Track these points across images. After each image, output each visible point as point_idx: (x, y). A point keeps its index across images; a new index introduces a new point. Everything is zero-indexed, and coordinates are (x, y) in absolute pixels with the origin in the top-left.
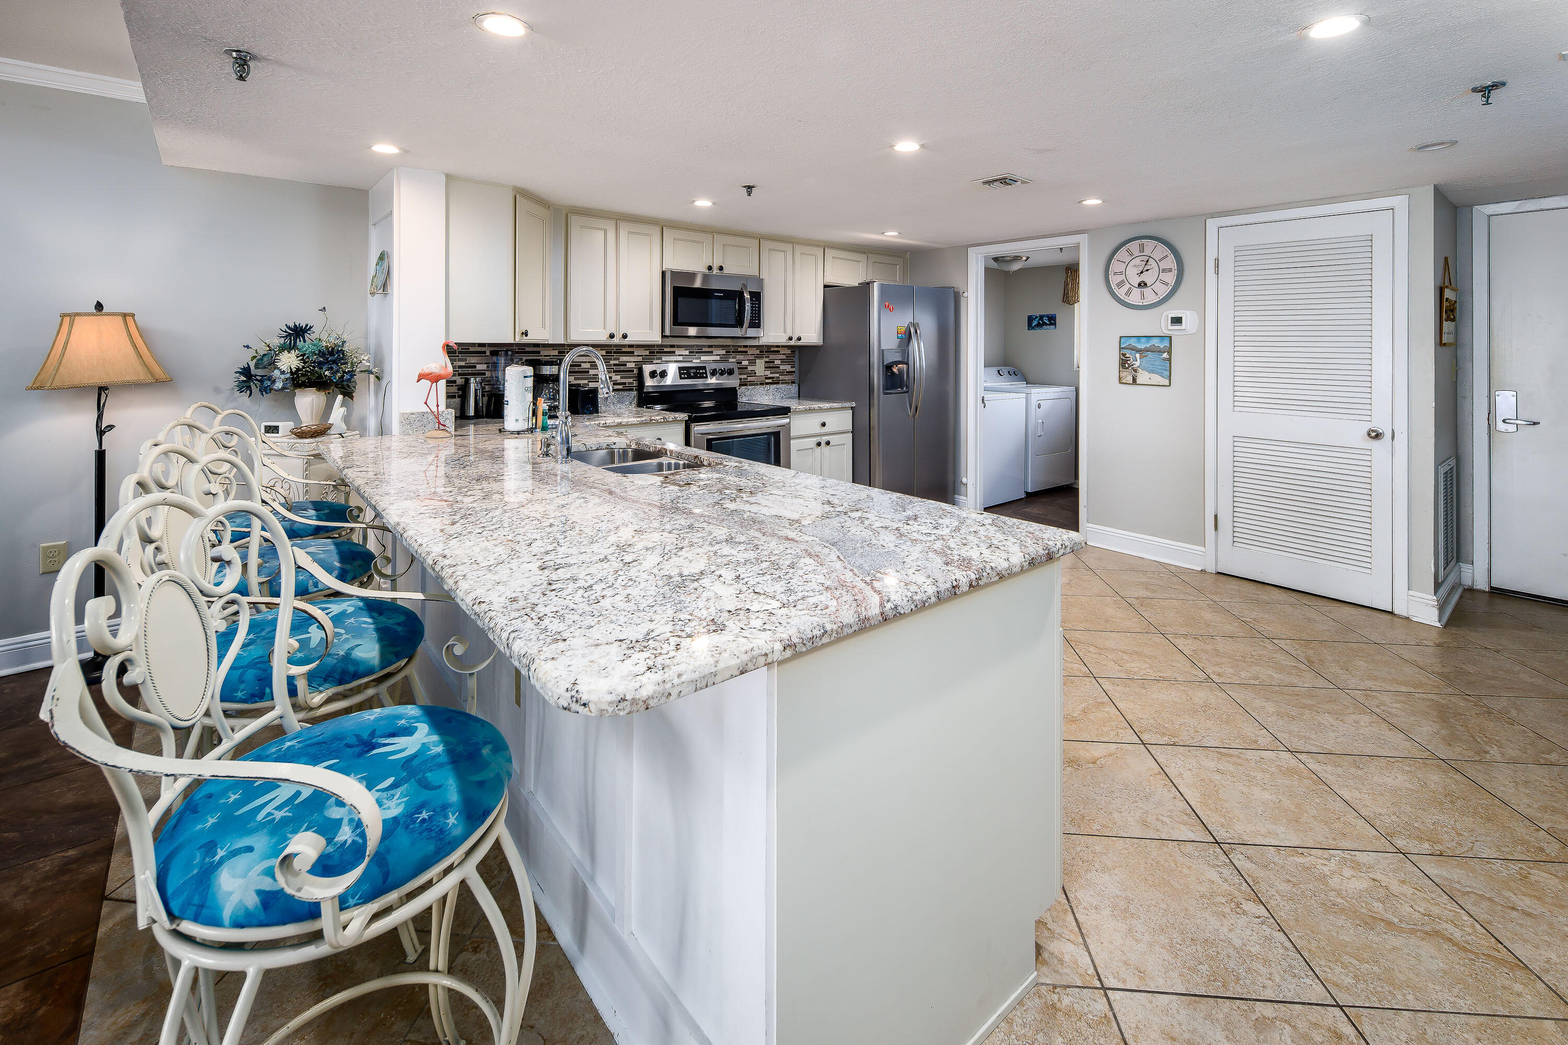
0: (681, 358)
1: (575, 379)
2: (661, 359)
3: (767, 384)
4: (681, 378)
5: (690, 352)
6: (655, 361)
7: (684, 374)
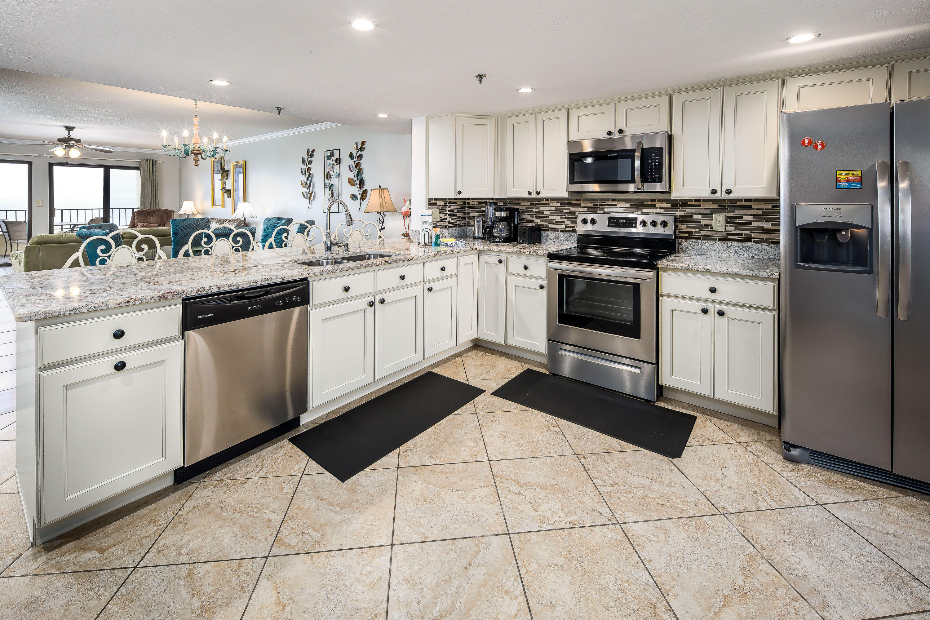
0: (622, 210)
1: (541, 221)
2: (603, 210)
3: (729, 240)
4: (609, 226)
5: (631, 205)
6: (598, 212)
7: (613, 223)
